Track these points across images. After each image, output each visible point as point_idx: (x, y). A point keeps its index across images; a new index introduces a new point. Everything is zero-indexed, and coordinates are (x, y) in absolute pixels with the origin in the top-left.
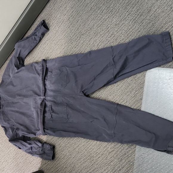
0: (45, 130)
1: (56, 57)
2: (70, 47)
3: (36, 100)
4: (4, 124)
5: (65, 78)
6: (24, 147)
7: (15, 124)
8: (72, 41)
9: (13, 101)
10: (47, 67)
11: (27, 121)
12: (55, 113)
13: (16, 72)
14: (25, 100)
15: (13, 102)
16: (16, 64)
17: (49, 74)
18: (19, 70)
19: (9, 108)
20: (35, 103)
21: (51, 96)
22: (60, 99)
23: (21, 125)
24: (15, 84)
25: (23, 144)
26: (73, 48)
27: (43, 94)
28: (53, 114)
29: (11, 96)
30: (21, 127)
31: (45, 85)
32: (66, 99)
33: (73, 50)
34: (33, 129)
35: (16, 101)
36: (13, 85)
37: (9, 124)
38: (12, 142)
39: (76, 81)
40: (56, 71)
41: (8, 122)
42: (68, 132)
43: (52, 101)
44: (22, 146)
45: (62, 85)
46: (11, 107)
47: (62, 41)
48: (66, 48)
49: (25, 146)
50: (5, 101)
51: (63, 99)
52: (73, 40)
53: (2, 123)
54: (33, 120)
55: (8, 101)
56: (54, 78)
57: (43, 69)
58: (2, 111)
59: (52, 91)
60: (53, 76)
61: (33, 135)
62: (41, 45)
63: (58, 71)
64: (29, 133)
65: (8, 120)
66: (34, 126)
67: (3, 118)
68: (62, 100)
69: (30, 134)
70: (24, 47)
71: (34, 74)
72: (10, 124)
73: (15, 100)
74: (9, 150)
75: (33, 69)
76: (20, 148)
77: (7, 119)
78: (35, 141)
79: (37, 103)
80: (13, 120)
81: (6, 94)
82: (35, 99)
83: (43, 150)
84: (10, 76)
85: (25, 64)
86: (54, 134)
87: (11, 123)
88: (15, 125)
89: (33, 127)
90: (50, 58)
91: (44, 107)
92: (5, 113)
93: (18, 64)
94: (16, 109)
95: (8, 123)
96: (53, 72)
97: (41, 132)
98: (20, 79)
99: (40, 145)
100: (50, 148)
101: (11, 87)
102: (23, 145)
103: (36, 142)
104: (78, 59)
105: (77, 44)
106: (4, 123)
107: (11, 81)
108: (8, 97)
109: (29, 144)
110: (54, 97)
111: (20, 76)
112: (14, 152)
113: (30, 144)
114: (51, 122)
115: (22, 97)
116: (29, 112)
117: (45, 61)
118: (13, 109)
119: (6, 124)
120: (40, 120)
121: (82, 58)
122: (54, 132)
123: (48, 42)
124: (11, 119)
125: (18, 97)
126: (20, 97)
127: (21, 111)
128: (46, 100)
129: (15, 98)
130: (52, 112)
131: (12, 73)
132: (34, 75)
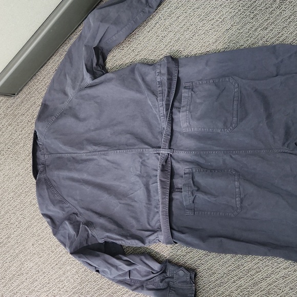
0: (174, 232)
1: (203, 50)
2: (248, 26)
3: (145, 158)
4: (50, 210)
5: (235, 107)
6: (113, 269)
7: (82, 211)
8: (255, 12)
9: (74, 155)
10: (180, 76)
11: (116, 207)
12: (206, 193)
13: (86, 85)
14: (113, 156)
15: (73, 158)
16: (89, 64)
17: (185, 93)
18: (97, 81)
19: (65, 173)
20: (142, 163)
21: (188, 150)
22: (216, 159)
23: (100, 215)
24: (82, 115)
25: (109, 264)
26: (256, 30)
27: (167, 145)
28: (200, 196)
29: (71, 144)
30: (102, 221)
31: (171, 121)
32: (235, 160)
33: (257, 34)
34: (133, 225)
35: (84, 157)
36: (76, 117)
37: (62, 209)
38: (79, 257)
39: (269, 116)
40: (207, 87)
41: (61, 205)
42: (247, 242)
43: (191, 162)
44: (109, 268)
45: (225, 123)
46: (70, 170)
47: (224, 11)
48: (234, 29)
49: (116, 267)
50: (51, 154)
51: (227, 158)
52: (258, 8)
53: (46, 207)
54: (133, 204)
55: (59, 155)
56: (201, 104)
57: (170, 80)
58: (45, 180)
59: (191, 136)
60: (198, 101)
61: (137, 241)
62: (156, 18)
63: (213, 88)
64: (126, 237)
65: (60, 202)
66: (137, 219)
67: (49, 195)
68: (224, 161)
69: (127, 239)
70: (116, 22)
71: (139, 91)
72: (67, 210)
73: (82, 154)
74: (61, 272)
75: (135, 80)
76: (98, 271)
77: (58, 198)
78: (143, 258)
79: (145, 165)
80: (76, 202)
81: (56, 139)
82: (141, 155)
83: (167, 280)
84: (65, 94)
85: (109, 65)
86: (202, 244)
87: (69, 209)
88: (80, 214)
89: (134, 222)
90: (185, 53)
91: (169, 177)
92: (54, 184)
93: (94, 65)
94: (85, 176)
95: (60, 207)
96: (195, 89)
97: (162, 236)
98: (97, 103)
99: (156, 266)
100: (189, 278)
101: (69, 121)
102: (109, 266)
103: (146, 259)
104: (280, 59)
105: (271, 20)
106: (51, 207)
107: (70, 108)
108: (61, 145)
109: (127, 262)
110: (199, 151)
111: (99, 96)
112: (77, 277)
113: (130, 264)
114: (189, 213)
115: (102, 148)
116: (122, 185)
117: (174, 60)
118: (75, 175)
119: (55, 211)
120: (163, 208)
121: (290, 57)
122: (203, 239)
123: (178, 12)
124: (69, 199)
125: (91, 148)
126: (96, 148)
127: (99, 180)
128: (174, 159)
129: (81, 149)
130: (197, 190)
131: (74, 88)
132: (137, 96)
